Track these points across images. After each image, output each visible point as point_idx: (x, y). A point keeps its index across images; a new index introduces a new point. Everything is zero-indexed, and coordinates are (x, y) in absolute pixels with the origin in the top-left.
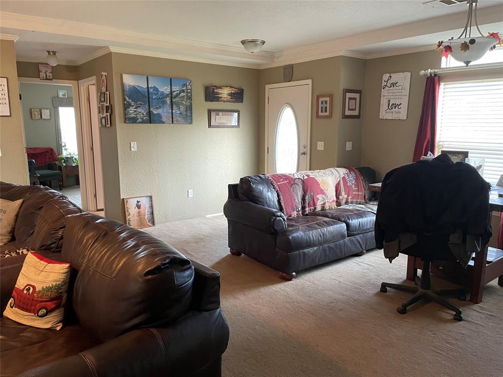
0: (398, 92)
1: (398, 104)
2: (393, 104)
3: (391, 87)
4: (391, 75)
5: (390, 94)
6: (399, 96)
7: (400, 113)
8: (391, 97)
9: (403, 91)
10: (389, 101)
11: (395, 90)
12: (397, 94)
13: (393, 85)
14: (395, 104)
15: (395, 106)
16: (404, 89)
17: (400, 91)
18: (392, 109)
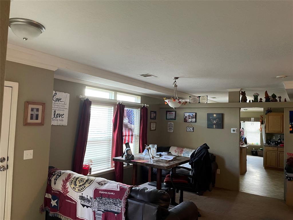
0: (62, 106)
1: (61, 115)
2: (58, 114)
3: (56, 101)
4: (57, 92)
5: (56, 106)
6: (62, 108)
7: (63, 121)
8: (57, 109)
9: (65, 105)
10: (55, 111)
11: (60, 104)
12: (61, 107)
13: (58, 100)
14: (60, 114)
15: (60, 115)
16: (66, 105)
17: (63, 105)
18: (57, 117)
